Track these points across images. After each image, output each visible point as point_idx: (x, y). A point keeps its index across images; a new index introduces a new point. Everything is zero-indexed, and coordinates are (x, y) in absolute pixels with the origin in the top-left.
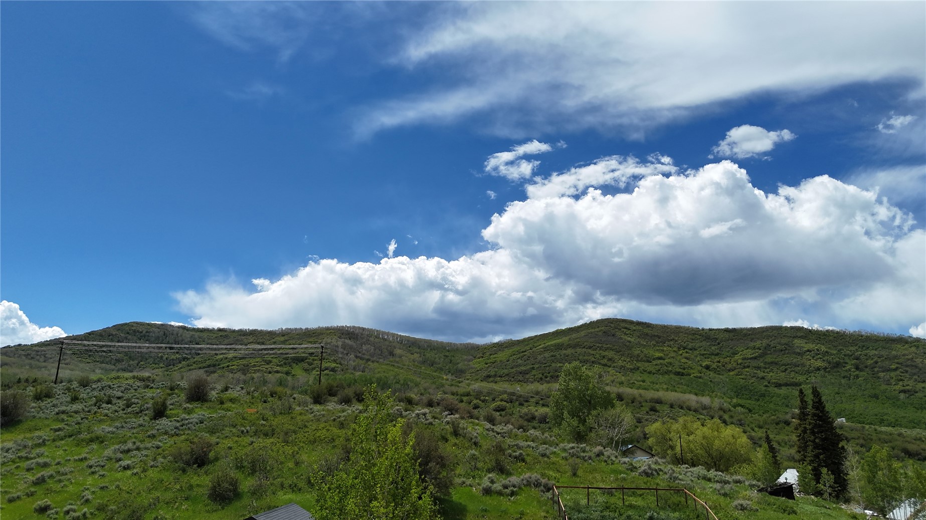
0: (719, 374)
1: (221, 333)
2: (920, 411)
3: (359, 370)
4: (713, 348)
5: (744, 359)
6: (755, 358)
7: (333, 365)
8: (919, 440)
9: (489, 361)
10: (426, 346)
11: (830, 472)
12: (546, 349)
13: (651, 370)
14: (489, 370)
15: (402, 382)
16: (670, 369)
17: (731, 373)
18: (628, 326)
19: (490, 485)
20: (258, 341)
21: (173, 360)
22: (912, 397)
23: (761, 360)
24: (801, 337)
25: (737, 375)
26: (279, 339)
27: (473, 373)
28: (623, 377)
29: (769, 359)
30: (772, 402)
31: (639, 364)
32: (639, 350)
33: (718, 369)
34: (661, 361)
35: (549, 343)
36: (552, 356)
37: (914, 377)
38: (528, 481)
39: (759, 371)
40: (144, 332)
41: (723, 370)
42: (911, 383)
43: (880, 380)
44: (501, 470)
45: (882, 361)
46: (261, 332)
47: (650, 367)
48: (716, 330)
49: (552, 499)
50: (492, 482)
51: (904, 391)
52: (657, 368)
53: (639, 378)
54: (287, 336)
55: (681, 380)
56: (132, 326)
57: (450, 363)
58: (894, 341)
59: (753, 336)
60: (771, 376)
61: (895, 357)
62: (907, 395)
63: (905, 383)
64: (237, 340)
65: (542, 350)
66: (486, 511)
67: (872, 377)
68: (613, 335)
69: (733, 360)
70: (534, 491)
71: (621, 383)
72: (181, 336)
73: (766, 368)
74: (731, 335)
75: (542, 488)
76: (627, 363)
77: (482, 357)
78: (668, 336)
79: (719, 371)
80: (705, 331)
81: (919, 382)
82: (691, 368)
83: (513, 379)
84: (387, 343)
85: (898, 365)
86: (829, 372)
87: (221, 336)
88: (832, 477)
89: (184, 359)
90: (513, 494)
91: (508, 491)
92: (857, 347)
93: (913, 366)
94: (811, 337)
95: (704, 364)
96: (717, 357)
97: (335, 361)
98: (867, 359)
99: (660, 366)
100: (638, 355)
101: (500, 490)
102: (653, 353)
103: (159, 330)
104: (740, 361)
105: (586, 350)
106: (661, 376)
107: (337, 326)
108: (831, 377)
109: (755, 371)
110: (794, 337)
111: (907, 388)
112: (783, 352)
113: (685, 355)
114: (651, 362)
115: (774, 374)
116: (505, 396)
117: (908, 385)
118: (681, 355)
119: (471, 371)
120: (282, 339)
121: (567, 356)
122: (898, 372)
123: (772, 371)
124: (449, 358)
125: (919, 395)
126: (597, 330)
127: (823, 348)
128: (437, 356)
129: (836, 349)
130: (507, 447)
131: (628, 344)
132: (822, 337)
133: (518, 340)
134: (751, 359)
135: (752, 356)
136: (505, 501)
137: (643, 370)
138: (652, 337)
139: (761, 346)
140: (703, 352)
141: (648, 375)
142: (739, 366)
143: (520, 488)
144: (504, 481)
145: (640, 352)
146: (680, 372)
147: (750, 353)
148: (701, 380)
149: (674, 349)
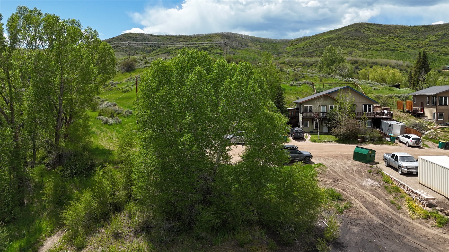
0: (415, 50)
1: (168, 37)
3: (232, 54)
4: (414, 36)
5: (430, 41)
6: (436, 41)
7: (220, 51)
9: (294, 48)
10: (263, 41)
12: (324, 41)
13: (377, 49)
14: (294, 52)
15: (253, 58)
16: (388, 48)
18: (369, 26)
20: (185, 41)
21: (149, 50)
23: (440, 41)
27: (286, 54)
28: (362, 53)
29: (444, 41)
30: (439, 63)
31: (371, 46)
33: (415, 47)
34: (384, 44)
35: (325, 38)
36: (326, 44)
38: (305, 82)
39: (437, 48)
40: (135, 37)
41: (417, 48)
44: (297, 80)
47: (377, 47)
48: (418, 26)
49: (312, 87)
50: (293, 83)
52: (381, 48)
53: (370, 53)
54: (197, 38)
55: (393, 53)
56: (129, 35)
57: (275, 49)
59: (437, 29)
60: (443, 50)
64: (175, 40)
65: (321, 41)
66: (291, 89)
68: (360, 32)
69: (424, 42)
70: (307, 85)
71: (360, 56)
72: (151, 39)
73: (441, 46)
74: (426, 28)
75: (309, 84)
76: (365, 46)
77: (291, 46)
78: (390, 31)
79: (415, 48)
80: (411, 27)
82: (400, 47)
83: (305, 56)
84: (244, 40)
87: (168, 39)
89: (154, 50)
90: (300, 86)
91: (298, 85)
95: (407, 45)
96: (415, 41)
97: (221, 49)
99: (383, 47)
100: (371, 42)
101: (296, 85)
102: (380, 40)
103: (141, 36)
104: (427, 43)
105: (344, 40)
106: (382, 52)
109: (435, 48)
114: (378, 45)
115: (445, 49)
116: (301, 63)
118: (396, 40)
119: (285, 53)
120: (195, 39)
121: (334, 44)
123: (444, 47)
124: (274, 47)
126: (352, 29)
128: (268, 46)
130: (299, 74)
131: (367, 36)
133: (309, 37)
135: (435, 40)
136: (297, 88)
137: (373, 49)
138: (381, 31)
139: (441, 34)
140: (408, 38)
141: (375, 51)
142: (426, 45)
143: (302, 84)
144: (297, 82)
145: (373, 40)
146: (393, 49)
147: (434, 38)
148: (404, 53)
149: (392, 38)
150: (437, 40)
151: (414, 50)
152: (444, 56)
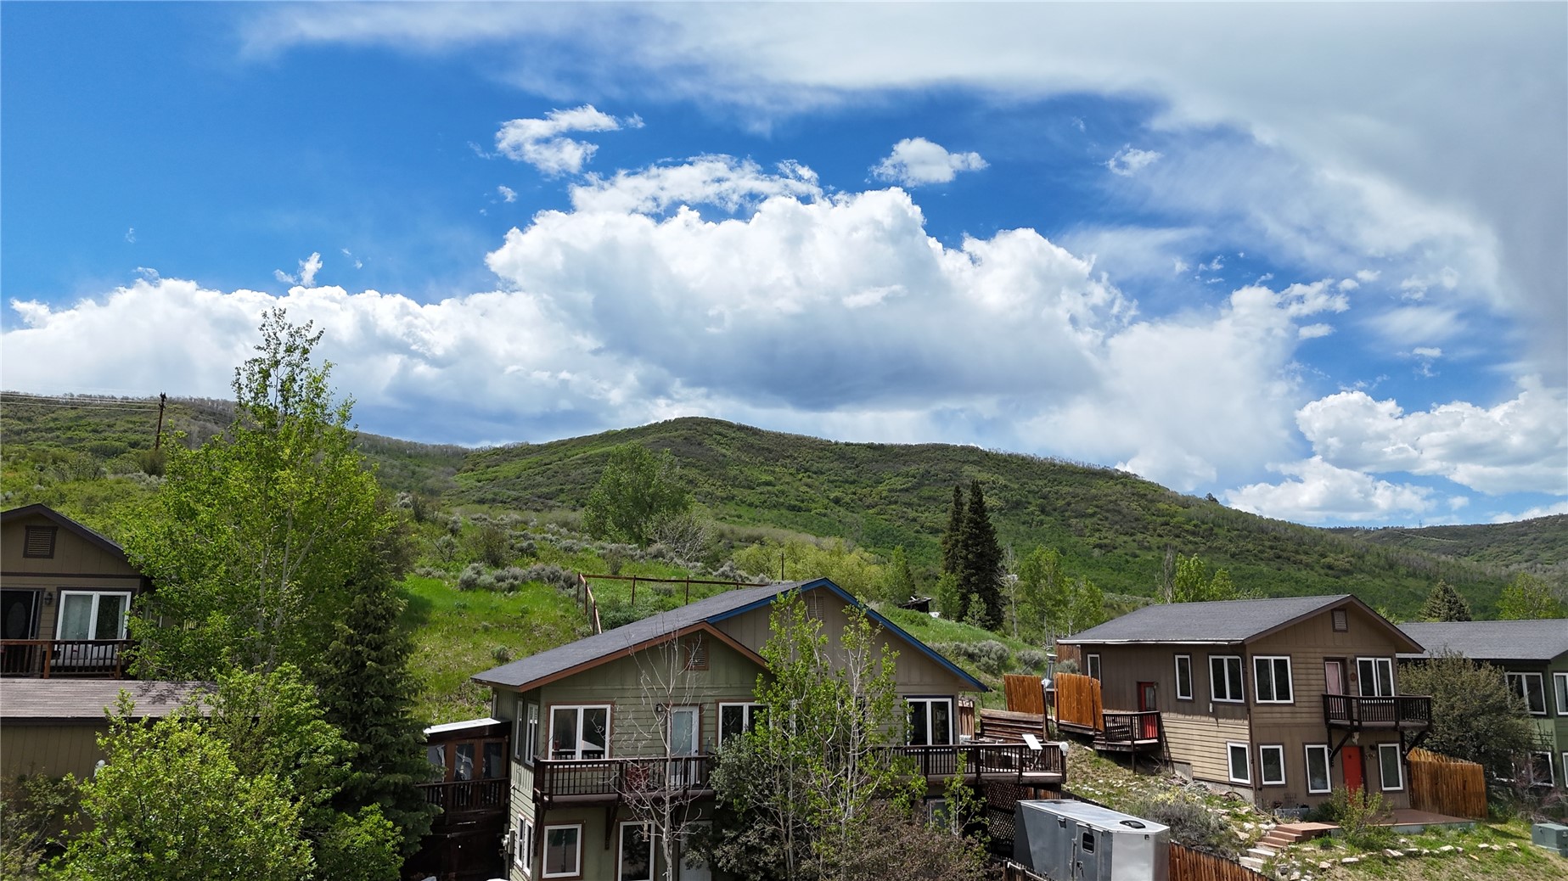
0: (853, 512)
2: (1116, 573)
4: (848, 472)
5: (890, 491)
6: (907, 490)
8: (1109, 606)
9: (483, 477)
11: (982, 600)
12: (587, 461)
13: (752, 501)
14: (482, 491)
16: (782, 500)
17: (871, 511)
18: (724, 432)
19: (475, 576)
22: (1109, 554)
23: (915, 493)
24: (974, 463)
25: (878, 514)
26: (65, 413)
27: (453, 495)
29: (926, 492)
30: (922, 554)
31: (735, 492)
32: (737, 470)
33: (852, 505)
34: (770, 488)
35: (593, 452)
36: (596, 472)
37: (1115, 527)
38: (539, 574)
39: (910, 510)
41: (859, 506)
42: (1111, 535)
43: (1071, 529)
44: (496, 562)
45: (1078, 502)
46: (26, 399)
47: (750, 496)
48: (856, 445)
49: (576, 596)
50: (479, 573)
51: (1100, 546)
52: (763, 497)
53: (733, 512)
55: (796, 517)
58: (1096, 475)
59: (907, 458)
60: (927, 518)
61: (1095, 497)
62: (1103, 552)
63: (1104, 534)
65: (579, 462)
66: (464, 607)
67: (1061, 524)
68: (699, 444)
69: (875, 491)
70: (547, 588)
73: (920, 506)
74: (877, 454)
75: (562, 583)
76: (717, 489)
77: (472, 470)
78: (783, 450)
79: (853, 507)
80: (839, 446)
81: (1121, 534)
82: (813, 501)
83: (524, 507)
85: (1096, 509)
86: (1005, 514)
88: (984, 606)
90: (512, 588)
91: (504, 585)
92: (1046, 481)
93: (1115, 511)
94: (986, 463)
95: (832, 496)
96: (852, 486)
98: (1057, 499)
99: (767, 496)
100: (734, 477)
101: (492, 583)
102: (759, 476)
104: (884, 494)
106: (766, 511)
107: (191, 399)
108: (1007, 521)
109: (905, 510)
110: (964, 462)
111: (1105, 541)
112: (946, 483)
113: (806, 480)
114: (753, 489)
115: (931, 514)
117: (1107, 538)
118: (801, 480)
119: (450, 492)
120: (72, 413)
122: (1095, 519)
123: (927, 510)
124: (411, 468)
125: (1118, 551)
126: (674, 434)
127: (1002, 481)
129: (1018, 483)
130: (507, 537)
131: (721, 458)
132: (1001, 464)
133: (539, 446)
134: (901, 490)
135: (903, 487)
136: (497, 599)
137: (741, 500)
138: (759, 450)
139: (917, 473)
140: (832, 478)
141: (747, 508)
142: (883, 501)
143: (524, 582)
144: (499, 572)
145: (738, 472)
146: (795, 506)
147: (900, 482)
148: (825, 519)
149: (790, 471)
150: (909, 488)
151: (851, 511)
152: (930, 536)
